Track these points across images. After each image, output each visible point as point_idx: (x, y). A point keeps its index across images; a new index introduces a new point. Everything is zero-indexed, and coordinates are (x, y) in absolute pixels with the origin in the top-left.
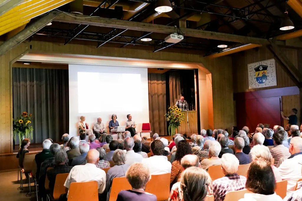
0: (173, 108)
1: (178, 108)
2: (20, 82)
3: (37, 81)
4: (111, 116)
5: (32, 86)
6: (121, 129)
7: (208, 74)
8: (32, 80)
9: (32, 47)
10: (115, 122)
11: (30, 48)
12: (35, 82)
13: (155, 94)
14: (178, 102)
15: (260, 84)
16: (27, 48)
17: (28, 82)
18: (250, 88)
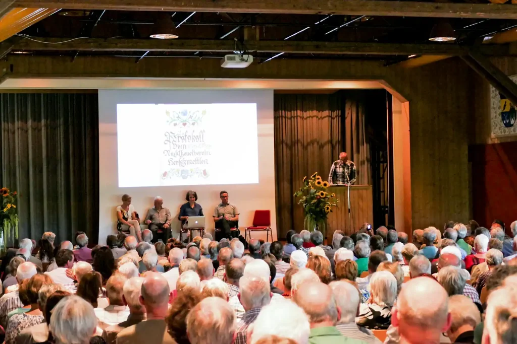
0: (311, 179)
1: (320, 180)
2: (13, 122)
3: (47, 119)
4: (186, 194)
5: (37, 130)
6: (197, 222)
7: (403, 102)
8: (37, 118)
9: (14, 68)
10: (193, 207)
11: (9, 70)
12: (43, 121)
13: (312, 142)
14: (336, 164)
15: (507, 129)
16: (5, 70)
17: (30, 122)
18: (493, 135)
